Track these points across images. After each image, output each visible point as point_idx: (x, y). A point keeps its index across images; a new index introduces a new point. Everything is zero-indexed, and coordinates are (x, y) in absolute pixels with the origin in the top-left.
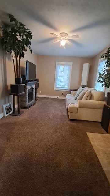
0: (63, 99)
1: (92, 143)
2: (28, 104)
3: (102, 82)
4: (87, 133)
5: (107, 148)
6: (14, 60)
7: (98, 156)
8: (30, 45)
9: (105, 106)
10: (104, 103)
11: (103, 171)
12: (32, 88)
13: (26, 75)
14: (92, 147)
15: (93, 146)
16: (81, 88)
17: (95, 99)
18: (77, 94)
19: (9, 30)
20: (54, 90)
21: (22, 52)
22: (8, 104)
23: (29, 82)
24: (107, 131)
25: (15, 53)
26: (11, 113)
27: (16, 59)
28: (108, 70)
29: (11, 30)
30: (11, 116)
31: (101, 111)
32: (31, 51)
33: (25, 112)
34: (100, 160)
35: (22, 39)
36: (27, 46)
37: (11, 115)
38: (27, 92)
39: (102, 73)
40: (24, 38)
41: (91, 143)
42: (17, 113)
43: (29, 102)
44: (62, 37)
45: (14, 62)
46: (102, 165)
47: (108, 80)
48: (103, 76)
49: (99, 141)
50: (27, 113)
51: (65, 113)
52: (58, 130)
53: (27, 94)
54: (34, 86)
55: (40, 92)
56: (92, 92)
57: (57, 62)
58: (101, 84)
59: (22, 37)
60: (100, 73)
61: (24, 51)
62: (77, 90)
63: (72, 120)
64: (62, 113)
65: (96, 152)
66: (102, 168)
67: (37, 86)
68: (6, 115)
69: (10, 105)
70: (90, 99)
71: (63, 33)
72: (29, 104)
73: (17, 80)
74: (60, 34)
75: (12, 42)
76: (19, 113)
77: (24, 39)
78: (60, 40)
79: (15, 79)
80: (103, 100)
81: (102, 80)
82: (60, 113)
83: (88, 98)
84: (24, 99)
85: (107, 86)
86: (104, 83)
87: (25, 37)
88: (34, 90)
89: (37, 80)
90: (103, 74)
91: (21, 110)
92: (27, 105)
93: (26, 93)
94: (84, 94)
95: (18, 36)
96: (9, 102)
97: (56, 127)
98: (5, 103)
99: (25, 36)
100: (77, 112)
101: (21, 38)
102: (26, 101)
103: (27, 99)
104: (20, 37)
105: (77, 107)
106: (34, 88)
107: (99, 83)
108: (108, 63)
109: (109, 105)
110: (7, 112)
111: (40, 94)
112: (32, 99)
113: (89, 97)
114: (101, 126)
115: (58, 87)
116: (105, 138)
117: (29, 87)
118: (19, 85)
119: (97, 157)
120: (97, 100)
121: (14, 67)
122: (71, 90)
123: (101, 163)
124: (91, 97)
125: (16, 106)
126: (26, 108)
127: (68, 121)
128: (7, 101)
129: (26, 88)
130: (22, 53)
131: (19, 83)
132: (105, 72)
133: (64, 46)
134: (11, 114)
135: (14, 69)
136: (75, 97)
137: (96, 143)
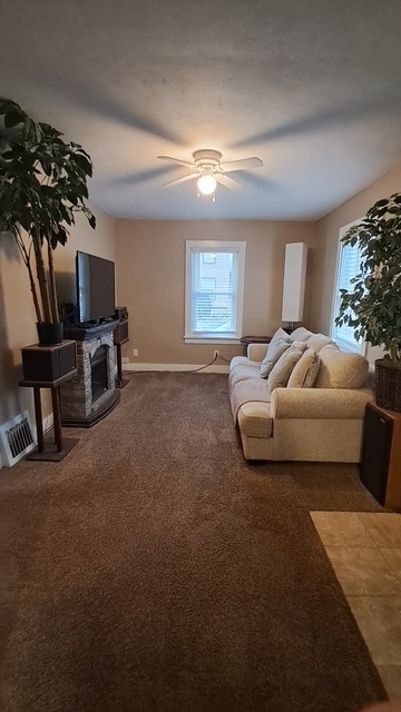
0: (219, 374)
1: (331, 555)
2: (90, 407)
3: (352, 323)
4: (312, 513)
5: (385, 570)
6: (28, 259)
7: (352, 611)
8: (87, 197)
9: (368, 408)
10: (366, 397)
11: (372, 669)
12: (105, 347)
13: (78, 303)
14: (333, 571)
15: (334, 566)
16: (281, 334)
17: (333, 385)
18: (267, 359)
19: (4, 147)
20: (186, 341)
21: (59, 226)
22: (18, 420)
23: (93, 330)
24: (381, 498)
25: (33, 232)
26: (29, 449)
27: (38, 254)
28: (373, 280)
29: (11, 150)
30: (31, 464)
31: (357, 426)
32: (92, 222)
33: (80, 442)
34: (361, 625)
35: (53, 181)
36: (75, 203)
37: (28, 458)
38: (85, 365)
39: (351, 290)
40: (62, 176)
41: (327, 557)
42: (52, 449)
43: (94, 400)
44: (201, 165)
45: (28, 265)
46: (370, 646)
47: (375, 319)
48: (357, 303)
49: (355, 546)
50: (89, 445)
51: (228, 435)
52: (208, 510)
53: (87, 371)
54: (108, 339)
55: (136, 352)
56: (322, 355)
57: (189, 243)
58: (352, 330)
59: (55, 175)
60: (344, 291)
61: (64, 223)
62: (267, 340)
63: (254, 464)
64: (217, 433)
65: (346, 593)
66: (370, 659)
67: (121, 335)
68: (13, 461)
69: (25, 421)
70: (315, 385)
71: (203, 151)
72: (96, 406)
73: (46, 332)
74: (194, 155)
75: (17, 196)
76: (59, 450)
77: (62, 181)
78: (196, 175)
79: (39, 325)
80: (362, 387)
81: (354, 318)
82: (211, 438)
83: (309, 381)
84: (77, 393)
85: (372, 339)
86: (360, 327)
87: (64, 174)
88: (112, 353)
89: (120, 315)
90: (356, 297)
91: (66, 433)
92: (88, 412)
93: (81, 372)
94: (295, 363)
95: (39, 172)
96: (19, 411)
97: (199, 498)
98: (6, 418)
99: (63, 170)
100: (272, 436)
101: (52, 177)
102: (83, 400)
103: (88, 390)
104: (48, 173)
105: (272, 414)
106: (111, 344)
107: (345, 325)
108: (371, 254)
109: (381, 407)
110: (16, 450)
111: (134, 360)
112: (106, 385)
113: (313, 375)
114: (361, 479)
115: (197, 330)
116: (376, 528)
117: (90, 348)
118: (53, 349)
119: (351, 615)
120: (339, 388)
121: (33, 285)
122: (246, 341)
123: (365, 636)
124: (317, 376)
125: (48, 421)
126: (86, 424)
127: (241, 467)
128: (12, 408)
129: (81, 352)
130: (57, 231)
131: (55, 341)
132: (362, 290)
133: (211, 197)
134: (31, 454)
135: (33, 290)
136: (264, 368)
137: (345, 556)
